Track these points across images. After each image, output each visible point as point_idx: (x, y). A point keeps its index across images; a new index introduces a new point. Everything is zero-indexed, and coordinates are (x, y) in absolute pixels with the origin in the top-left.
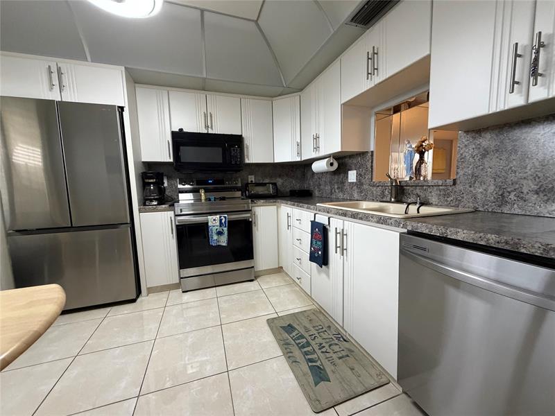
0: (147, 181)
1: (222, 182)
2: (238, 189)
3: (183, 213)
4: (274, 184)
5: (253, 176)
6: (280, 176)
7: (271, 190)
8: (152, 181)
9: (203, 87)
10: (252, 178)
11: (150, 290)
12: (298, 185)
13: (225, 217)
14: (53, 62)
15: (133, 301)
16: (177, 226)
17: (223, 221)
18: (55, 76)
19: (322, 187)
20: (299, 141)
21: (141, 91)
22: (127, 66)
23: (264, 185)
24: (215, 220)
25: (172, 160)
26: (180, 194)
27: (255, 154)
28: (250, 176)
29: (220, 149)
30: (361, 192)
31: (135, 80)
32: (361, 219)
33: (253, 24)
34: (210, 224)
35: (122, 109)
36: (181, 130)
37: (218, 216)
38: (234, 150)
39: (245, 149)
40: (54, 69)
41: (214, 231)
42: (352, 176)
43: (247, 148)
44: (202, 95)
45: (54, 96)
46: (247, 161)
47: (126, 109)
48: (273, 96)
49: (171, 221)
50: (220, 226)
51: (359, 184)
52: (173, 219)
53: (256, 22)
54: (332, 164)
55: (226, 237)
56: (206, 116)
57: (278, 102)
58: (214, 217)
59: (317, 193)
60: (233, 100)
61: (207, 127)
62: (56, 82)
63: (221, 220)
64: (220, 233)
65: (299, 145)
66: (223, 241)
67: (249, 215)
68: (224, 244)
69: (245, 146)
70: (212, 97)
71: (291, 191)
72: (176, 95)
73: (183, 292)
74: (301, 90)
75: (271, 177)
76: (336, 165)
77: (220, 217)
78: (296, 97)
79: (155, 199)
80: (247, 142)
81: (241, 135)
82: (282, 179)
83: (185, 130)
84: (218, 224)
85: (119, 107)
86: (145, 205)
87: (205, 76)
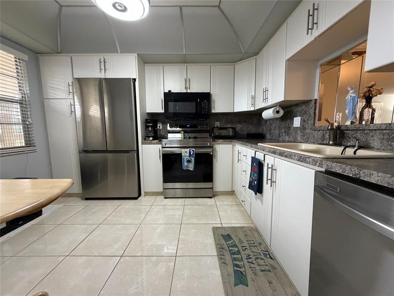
0: (147, 124)
1: (195, 126)
2: (207, 132)
3: (166, 146)
4: (234, 129)
5: (219, 123)
6: (239, 122)
7: (231, 133)
8: (150, 125)
9: (185, 60)
10: (217, 124)
11: (147, 194)
12: (254, 130)
13: (193, 151)
14: (101, 56)
15: (136, 199)
16: (163, 154)
17: (192, 153)
18: (102, 64)
19: (272, 131)
20: (254, 95)
21: (148, 68)
22: (139, 53)
23: (226, 128)
24: (186, 152)
25: (163, 112)
26: (169, 134)
27: (219, 106)
28: (216, 123)
29: (194, 103)
30: (304, 136)
31: (144, 61)
32: (286, 157)
33: (217, 9)
34: (183, 155)
35: (135, 80)
36: (170, 91)
37: (188, 150)
38: (204, 103)
39: (212, 103)
40: (102, 60)
41: (185, 160)
42: (297, 122)
43: (214, 102)
44: (184, 66)
45: (102, 76)
46: (213, 111)
47: (137, 80)
48: (234, 62)
49: (160, 151)
50: (190, 157)
51: (303, 127)
52: (161, 149)
53: (219, 6)
54: (278, 112)
55: (193, 164)
56: (186, 81)
57: (239, 66)
58: (186, 150)
59: (268, 136)
60: (205, 68)
61: (186, 88)
62: (103, 67)
63: (190, 152)
64: (189, 161)
65: (254, 98)
66: (191, 167)
67: (211, 150)
68: (191, 169)
69: (212, 100)
70: (190, 66)
71: (247, 134)
72: (168, 68)
73: (165, 198)
74: (257, 54)
75: (232, 123)
76: (282, 113)
77: (190, 150)
78: (252, 61)
79: (151, 136)
80: (214, 97)
81: (210, 93)
82: (241, 124)
83: (172, 91)
84: (188, 155)
85: (133, 79)
86: (145, 139)
87: (184, 53)
